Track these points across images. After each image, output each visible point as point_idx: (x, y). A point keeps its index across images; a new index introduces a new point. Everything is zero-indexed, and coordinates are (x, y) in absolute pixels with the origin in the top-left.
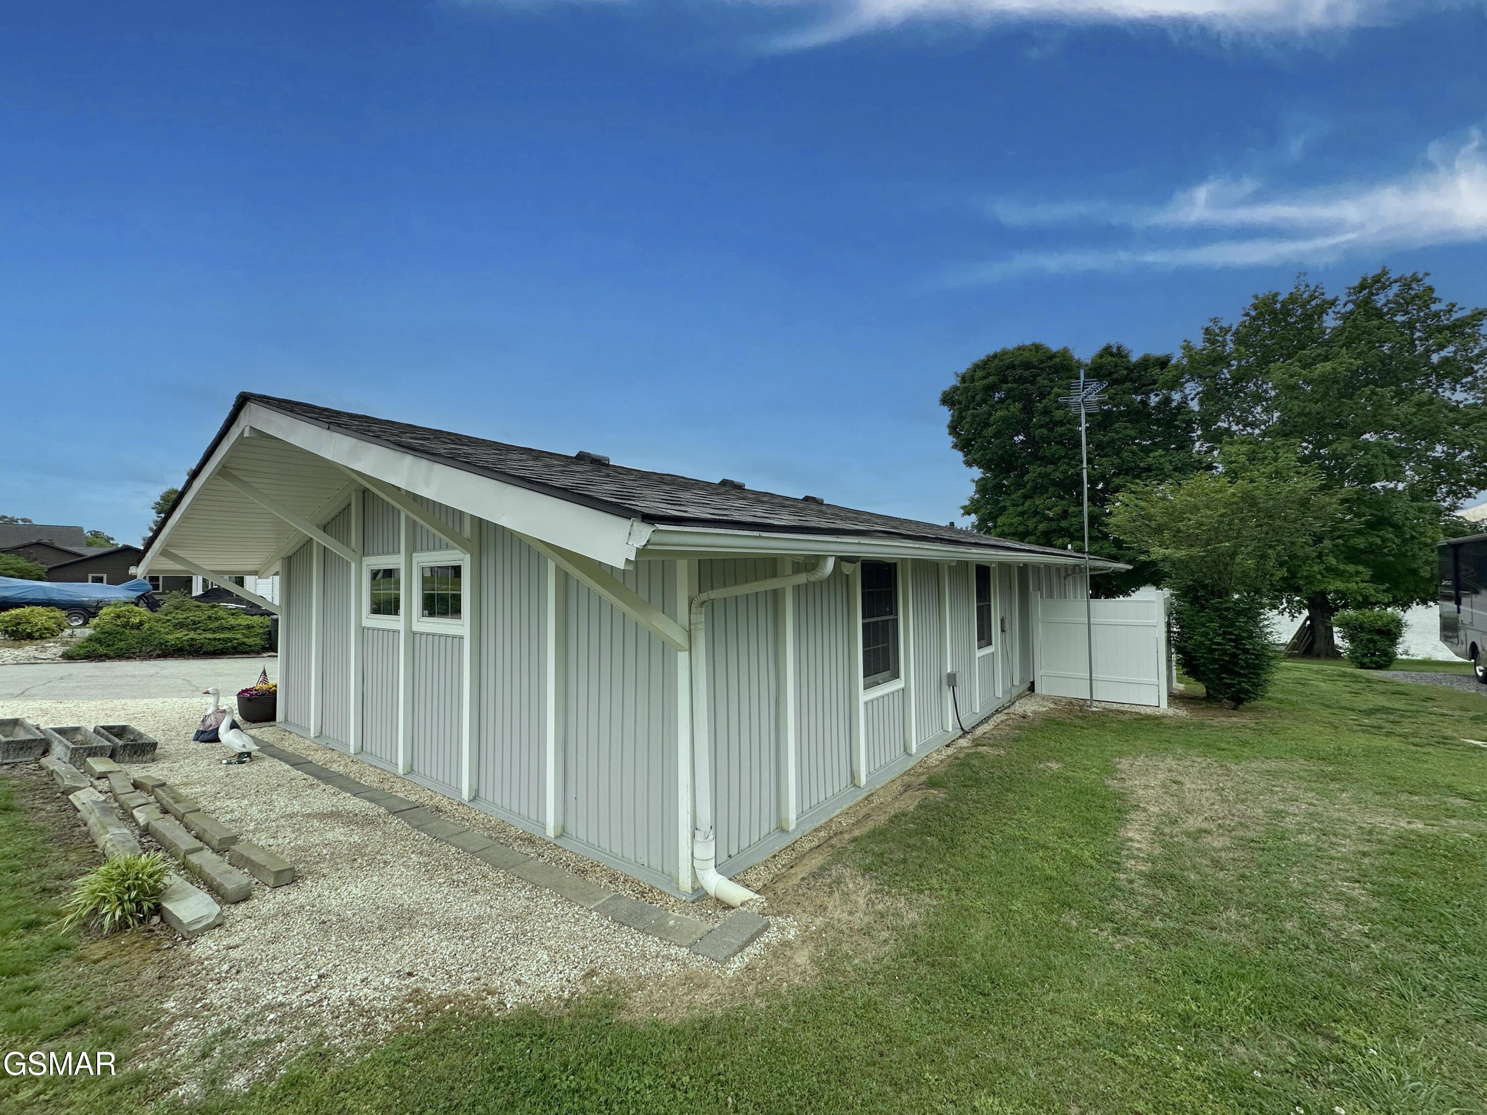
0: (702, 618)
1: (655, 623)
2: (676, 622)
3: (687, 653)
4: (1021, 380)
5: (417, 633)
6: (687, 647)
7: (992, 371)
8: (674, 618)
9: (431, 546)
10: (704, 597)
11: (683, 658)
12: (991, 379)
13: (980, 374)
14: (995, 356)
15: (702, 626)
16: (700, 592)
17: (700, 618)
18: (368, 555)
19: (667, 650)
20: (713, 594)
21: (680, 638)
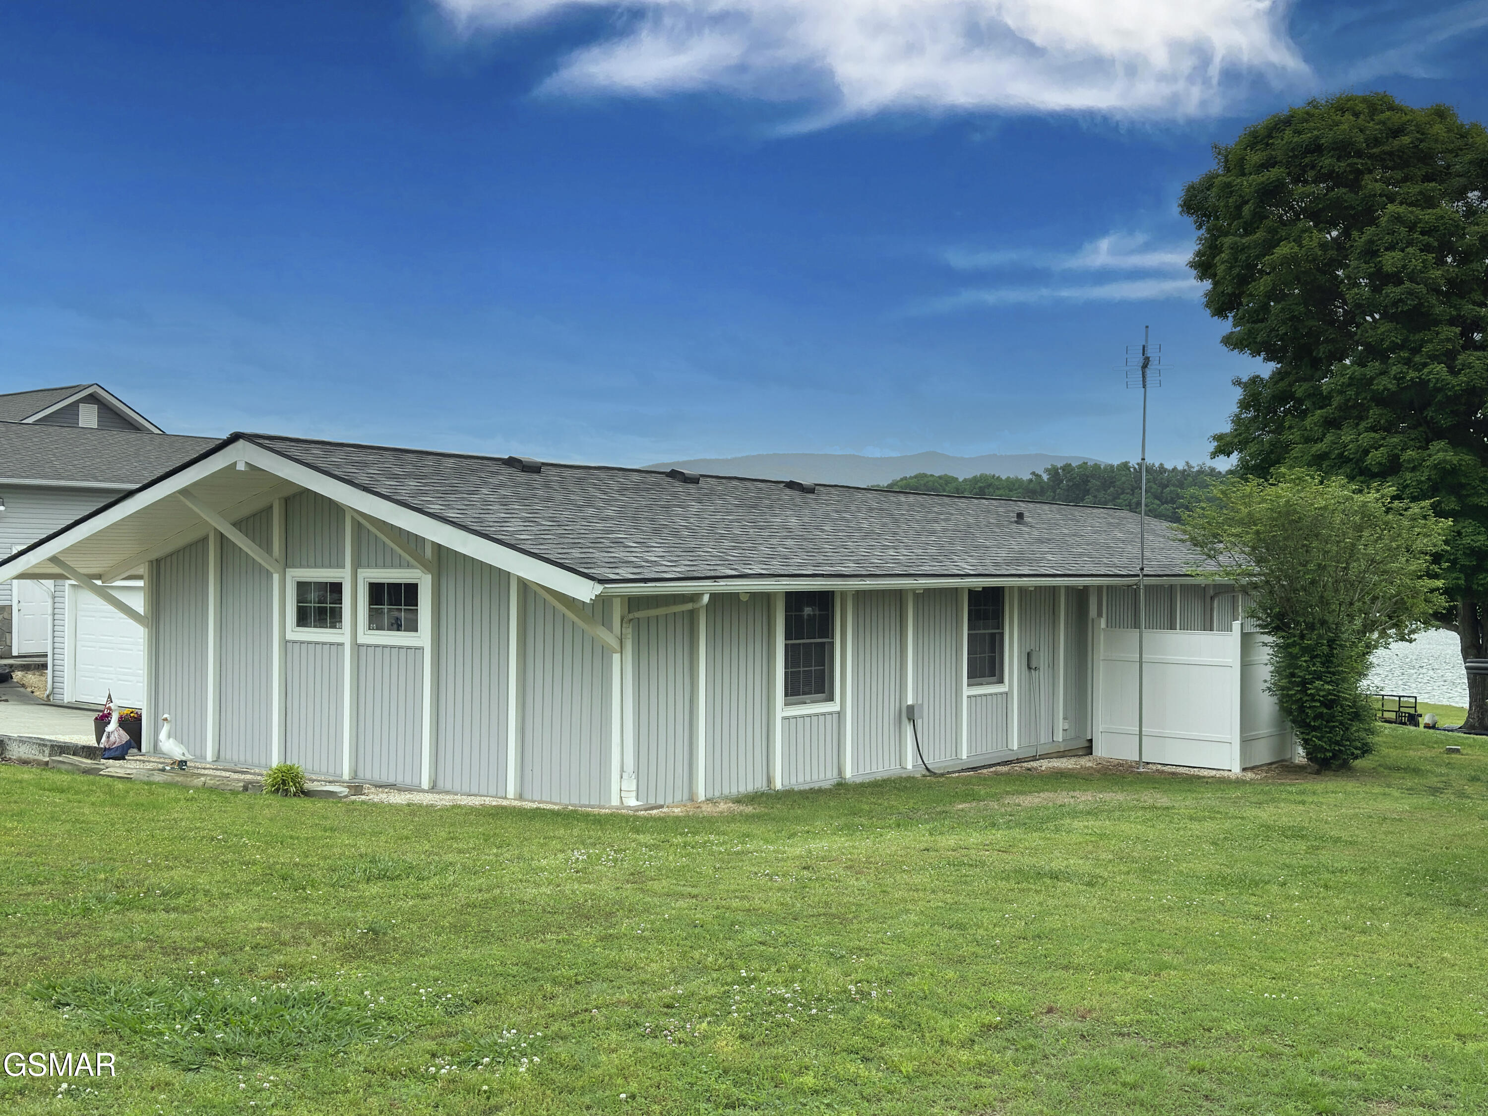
0: (630, 630)
1: (598, 633)
2: (612, 632)
3: (619, 655)
4: (1333, 178)
5: (363, 645)
6: (619, 650)
7: (1279, 155)
8: (610, 629)
9: (380, 562)
10: (631, 616)
11: (616, 657)
12: (1274, 173)
13: (1255, 158)
14: (1288, 121)
15: (630, 636)
16: (629, 612)
17: (629, 631)
18: (294, 566)
19: (605, 653)
20: (637, 615)
21: (614, 643)
